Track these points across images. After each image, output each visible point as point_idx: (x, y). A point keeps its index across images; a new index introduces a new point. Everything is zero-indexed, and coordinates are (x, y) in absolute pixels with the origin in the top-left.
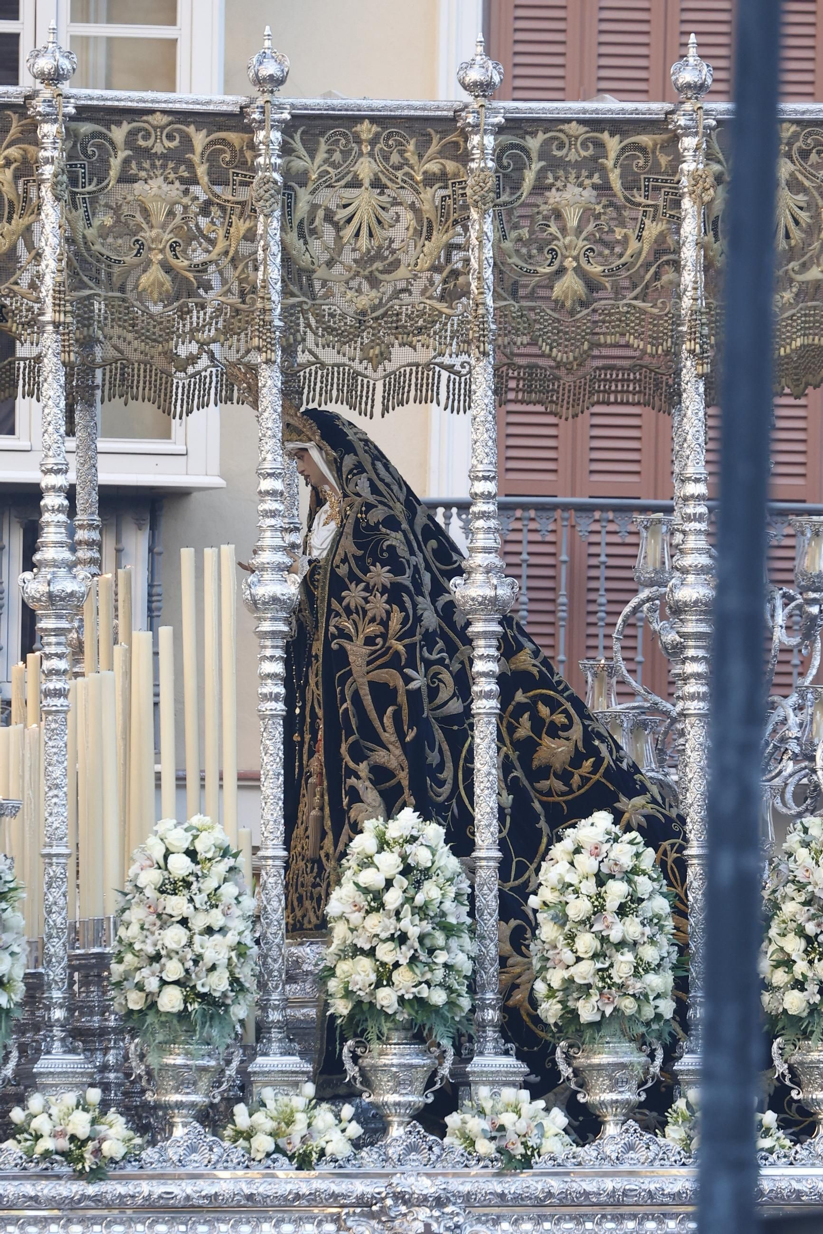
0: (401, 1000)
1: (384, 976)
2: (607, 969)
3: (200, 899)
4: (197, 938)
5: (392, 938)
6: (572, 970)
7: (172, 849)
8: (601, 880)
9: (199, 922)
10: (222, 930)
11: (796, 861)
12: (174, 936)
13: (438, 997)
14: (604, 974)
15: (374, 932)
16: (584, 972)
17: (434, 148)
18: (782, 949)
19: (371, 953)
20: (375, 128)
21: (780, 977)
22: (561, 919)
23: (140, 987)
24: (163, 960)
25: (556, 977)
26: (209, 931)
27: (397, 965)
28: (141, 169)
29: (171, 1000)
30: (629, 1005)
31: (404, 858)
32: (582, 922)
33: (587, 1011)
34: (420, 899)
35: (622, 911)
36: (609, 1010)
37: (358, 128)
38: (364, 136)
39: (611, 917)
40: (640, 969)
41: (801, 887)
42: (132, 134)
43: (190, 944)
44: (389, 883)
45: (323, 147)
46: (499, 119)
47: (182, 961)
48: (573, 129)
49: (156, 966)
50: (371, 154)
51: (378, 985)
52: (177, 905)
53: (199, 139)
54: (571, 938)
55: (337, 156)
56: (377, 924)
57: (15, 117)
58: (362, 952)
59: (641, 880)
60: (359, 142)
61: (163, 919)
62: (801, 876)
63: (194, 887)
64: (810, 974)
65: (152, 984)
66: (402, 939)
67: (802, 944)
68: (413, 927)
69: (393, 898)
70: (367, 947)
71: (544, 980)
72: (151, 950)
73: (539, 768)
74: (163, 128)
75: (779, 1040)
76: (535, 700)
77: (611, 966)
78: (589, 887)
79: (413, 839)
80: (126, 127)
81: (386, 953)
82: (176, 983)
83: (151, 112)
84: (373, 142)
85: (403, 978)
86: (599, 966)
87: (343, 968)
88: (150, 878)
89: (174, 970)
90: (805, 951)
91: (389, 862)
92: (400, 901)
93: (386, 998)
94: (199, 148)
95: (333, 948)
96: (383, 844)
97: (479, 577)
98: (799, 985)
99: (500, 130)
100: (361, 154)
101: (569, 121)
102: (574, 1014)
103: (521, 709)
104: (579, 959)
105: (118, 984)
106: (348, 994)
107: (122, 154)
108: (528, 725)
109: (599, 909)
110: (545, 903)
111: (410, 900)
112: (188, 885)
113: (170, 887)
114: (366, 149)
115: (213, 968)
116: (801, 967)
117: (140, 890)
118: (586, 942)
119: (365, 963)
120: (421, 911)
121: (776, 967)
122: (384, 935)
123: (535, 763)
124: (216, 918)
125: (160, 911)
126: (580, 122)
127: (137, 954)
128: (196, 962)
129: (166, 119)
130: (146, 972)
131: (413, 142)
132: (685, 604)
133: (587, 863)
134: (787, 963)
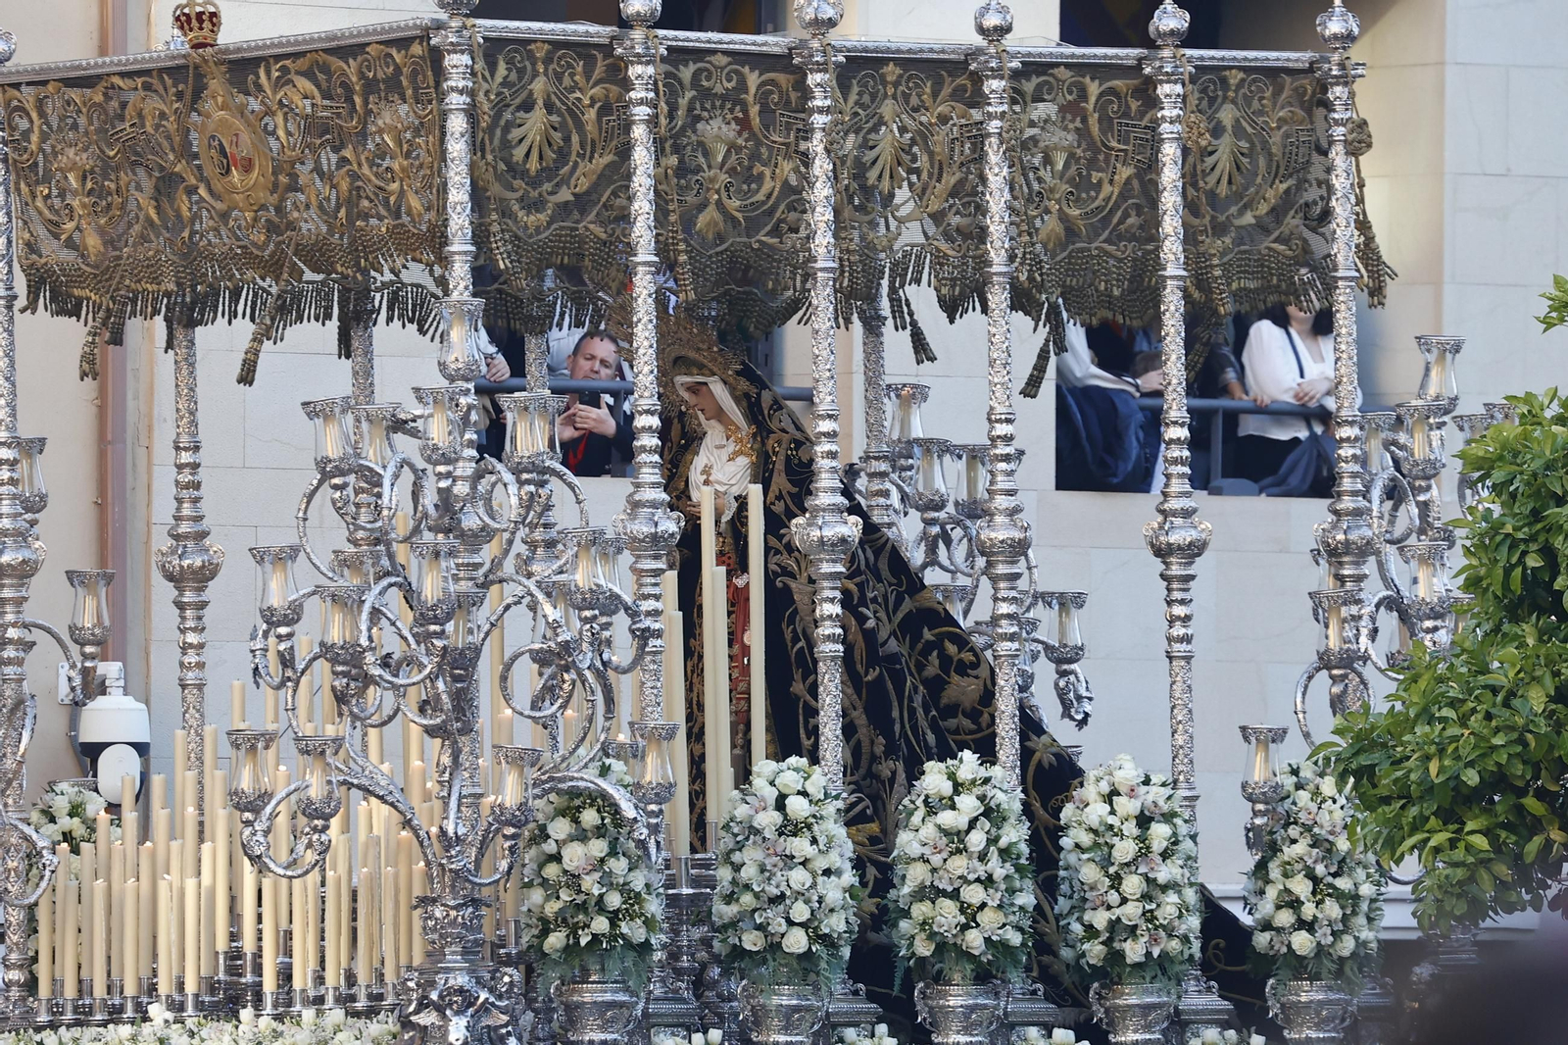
0: (988, 940)
1: (971, 916)
2: (1151, 911)
3: (822, 840)
4: (820, 879)
5: (978, 880)
6: (1118, 912)
7: (785, 791)
8: (1144, 820)
9: (821, 864)
10: (838, 873)
11: (1294, 803)
12: (799, 877)
13: (1015, 939)
14: (1149, 916)
15: (959, 872)
16: (1131, 912)
17: (946, 91)
18: (1287, 891)
19: (955, 895)
20: (899, 71)
21: (1285, 918)
22: (1106, 862)
23: (760, 927)
24: (788, 902)
25: (1100, 919)
26: (827, 872)
27: (983, 905)
28: (703, 109)
29: (797, 942)
30: (1174, 945)
31: (982, 798)
32: (1127, 864)
33: (1134, 951)
34: (1003, 842)
35: (1165, 855)
36: (1156, 953)
37: (885, 70)
38: (889, 79)
39: (1159, 859)
40: (1183, 909)
41: (1308, 829)
42: (696, 75)
43: (814, 885)
44: (972, 824)
45: (856, 89)
46: (1015, 64)
47: (807, 902)
48: (1062, 73)
49: (781, 907)
50: (894, 97)
51: (965, 928)
52: (800, 846)
53: (753, 79)
54: (1116, 881)
55: (866, 98)
56: (959, 865)
57: (600, 56)
58: (944, 893)
59: (1178, 821)
60: (884, 83)
61: (789, 859)
62: (1303, 817)
63: (816, 828)
64: (1320, 915)
65: (778, 925)
66: (988, 882)
67: (1310, 885)
68: (998, 869)
69: (977, 840)
70: (950, 889)
71: (1080, 920)
72: (776, 892)
73: (947, 706)
74: (722, 68)
75: (1271, 981)
76: (941, 638)
77: (1158, 906)
78: (1130, 829)
79: (987, 781)
80: (692, 67)
81: (974, 894)
82: (800, 925)
83: (714, 52)
84: (896, 84)
85: (988, 918)
86: (1148, 907)
87: (920, 910)
88: (769, 819)
89: (800, 912)
90: (1314, 893)
91: (968, 803)
92: (984, 844)
93: (974, 940)
94: (752, 90)
95: (906, 890)
96: (958, 788)
97: (999, 519)
98: (1309, 926)
99: (1016, 75)
100: (886, 96)
101: (1057, 65)
102: (1119, 956)
103: (929, 647)
104: (1124, 901)
105: (733, 924)
106: (932, 936)
107: (689, 94)
108: (937, 662)
109: (1144, 852)
110: (1077, 846)
111: (992, 841)
112: (809, 827)
113: (791, 828)
114: (890, 91)
115: (832, 910)
116: (1309, 910)
117: (757, 832)
118: (1132, 884)
119: (948, 907)
120: (1005, 854)
121: (1278, 907)
122: (971, 877)
123: (944, 701)
124: (834, 859)
125: (779, 850)
126: (1067, 66)
127: (757, 896)
128: (820, 902)
129: (723, 60)
130: (770, 913)
131: (929, 84)
132: (1180, 548)
133: (1127, 806)
134: (1295, 904)
